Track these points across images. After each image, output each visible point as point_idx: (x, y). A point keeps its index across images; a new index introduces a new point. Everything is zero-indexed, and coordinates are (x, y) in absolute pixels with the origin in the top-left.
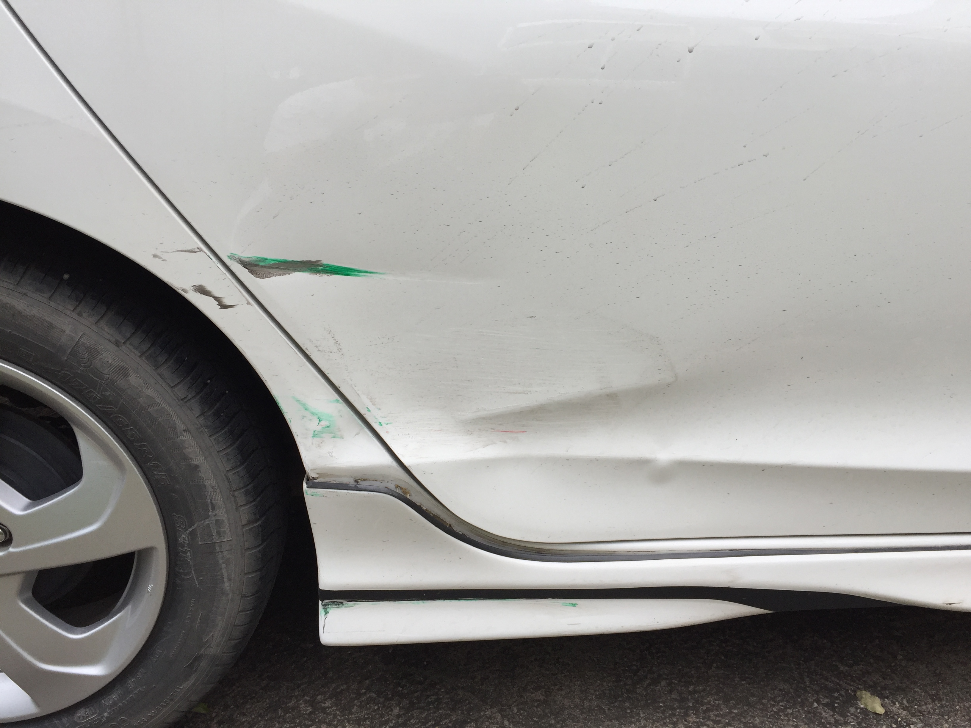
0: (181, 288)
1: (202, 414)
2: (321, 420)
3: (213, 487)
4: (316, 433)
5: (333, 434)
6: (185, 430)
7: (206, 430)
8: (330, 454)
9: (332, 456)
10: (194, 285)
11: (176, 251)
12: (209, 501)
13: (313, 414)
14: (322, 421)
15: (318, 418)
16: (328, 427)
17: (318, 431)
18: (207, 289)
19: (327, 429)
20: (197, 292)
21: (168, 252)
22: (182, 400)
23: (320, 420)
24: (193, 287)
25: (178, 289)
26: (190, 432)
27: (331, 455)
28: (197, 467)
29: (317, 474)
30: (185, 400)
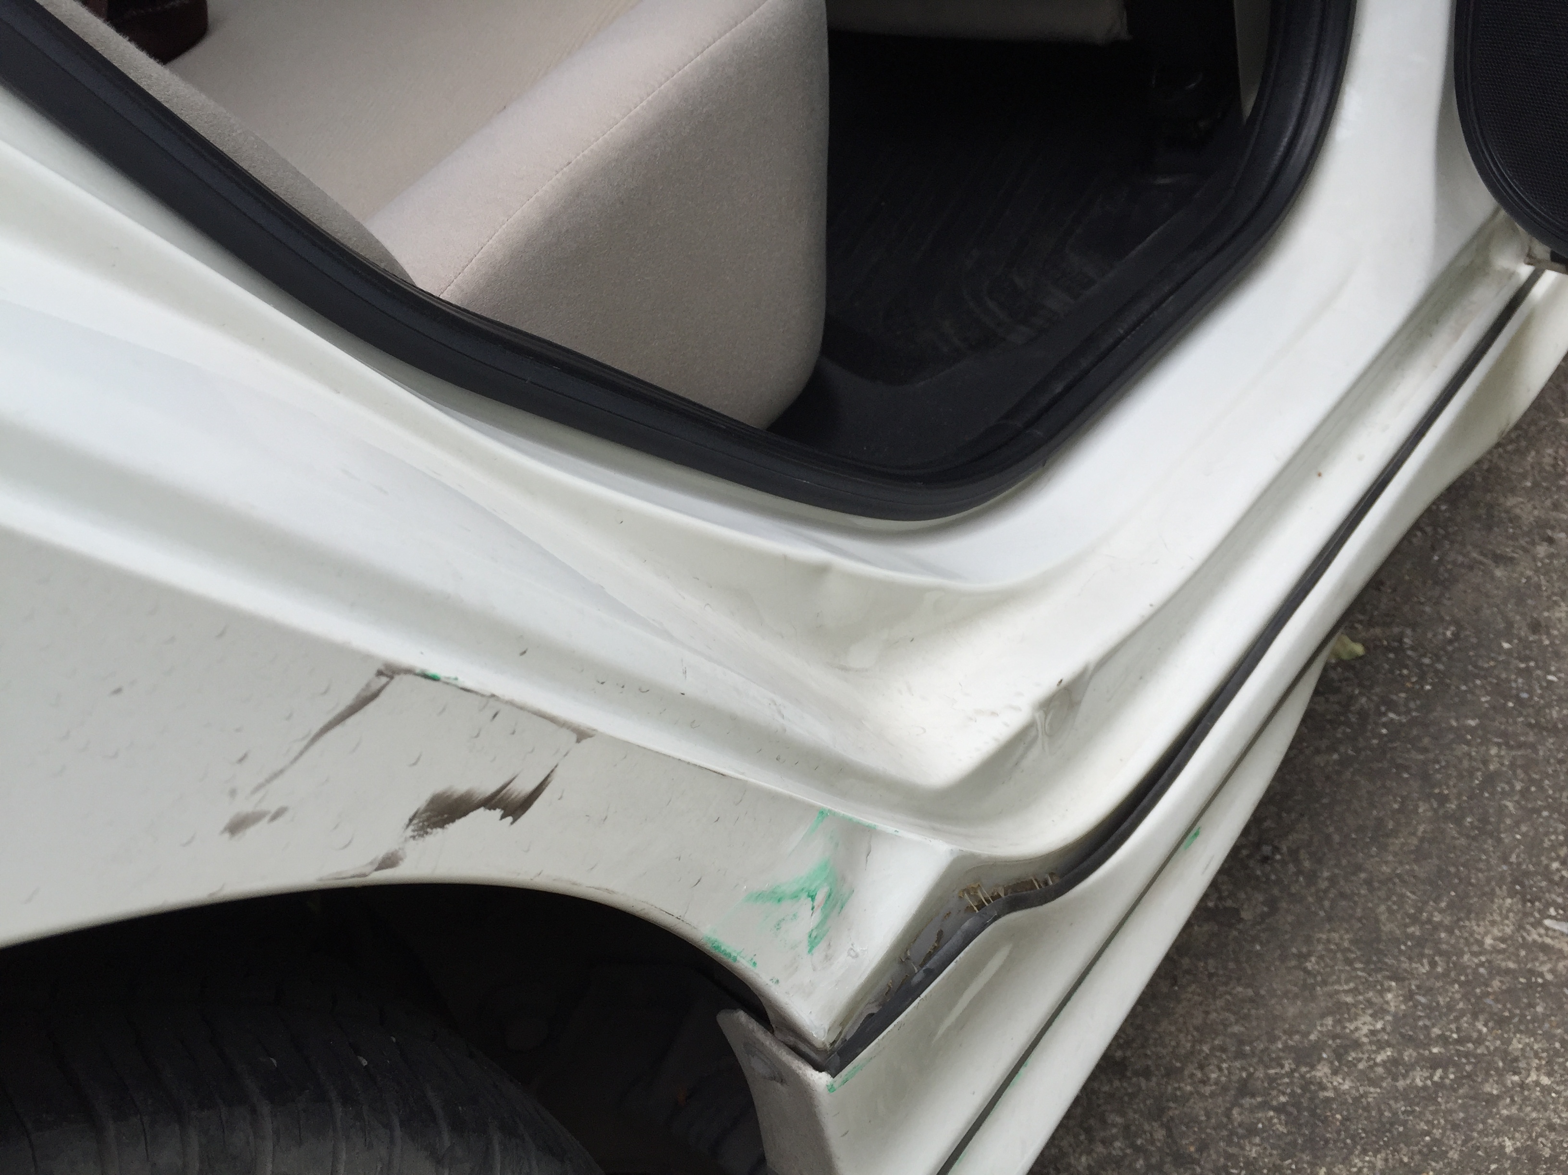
0: (371, 863)
2: (814, 893)
4: (814, 935)
5: (839, 903)
8: (852, 953)
10: (412, 813)
11: (307, 748)
13: (796, 895)
14: (817, 894)
15: (808, 896)
16: (829, 896)
17: (817, 927)
18: (455, 796)
19: (829, 902)
20: (429, 830)
21: (281, 771)
23: (812, 898)
24: (411, 827)
25: (365, 875)
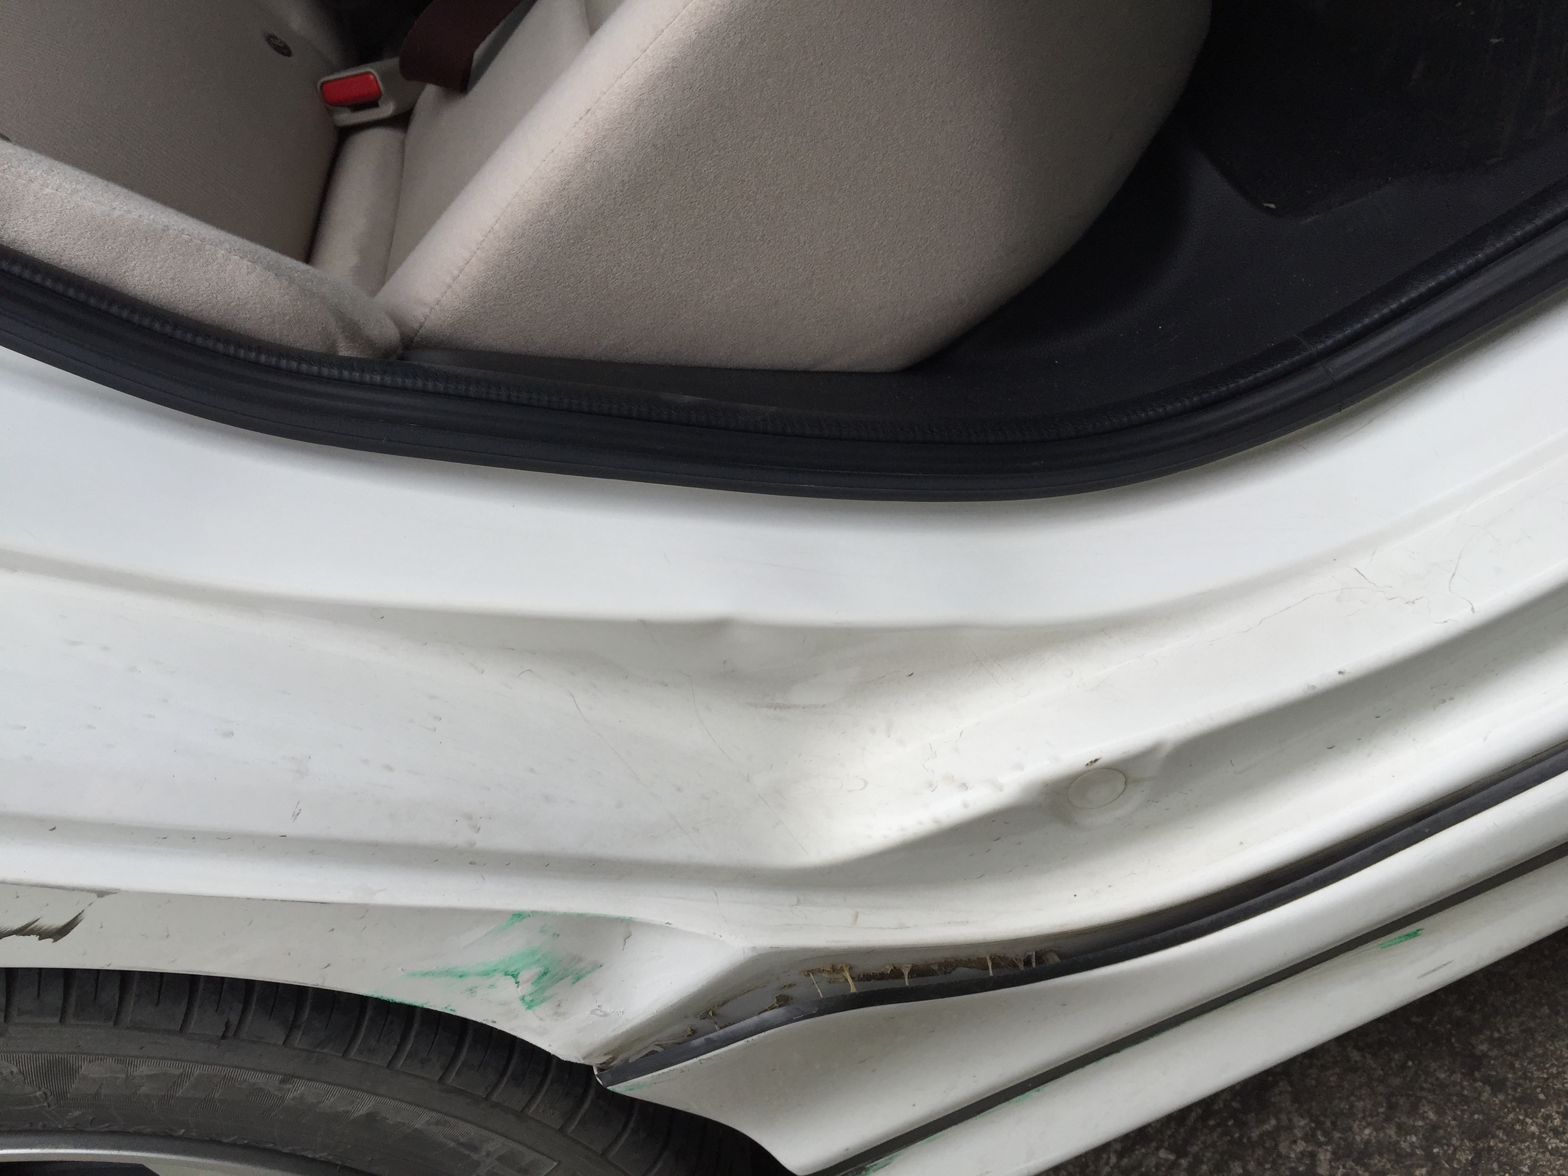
1: (291, 1029)
2: (516, 973)
3: (438, 1123)
4: (528, 999)
5: (570, 977)
6: (283, 1081)
7: (326, 1051)
8: (598, 1012)
9: (606, 1015)
12: (452, 1145)
13: (487, 974)
14: (521, 973)
15: (506, 974)
16: (545, 974)
17: (531, 994)
19: (545, 978)
22: (224, 1037)
23: (513, 975)
26: (293, 1076)
27: (602, 1014)
28: (371, 1117)
29: (605, 1054)
30: (230, 1034)
